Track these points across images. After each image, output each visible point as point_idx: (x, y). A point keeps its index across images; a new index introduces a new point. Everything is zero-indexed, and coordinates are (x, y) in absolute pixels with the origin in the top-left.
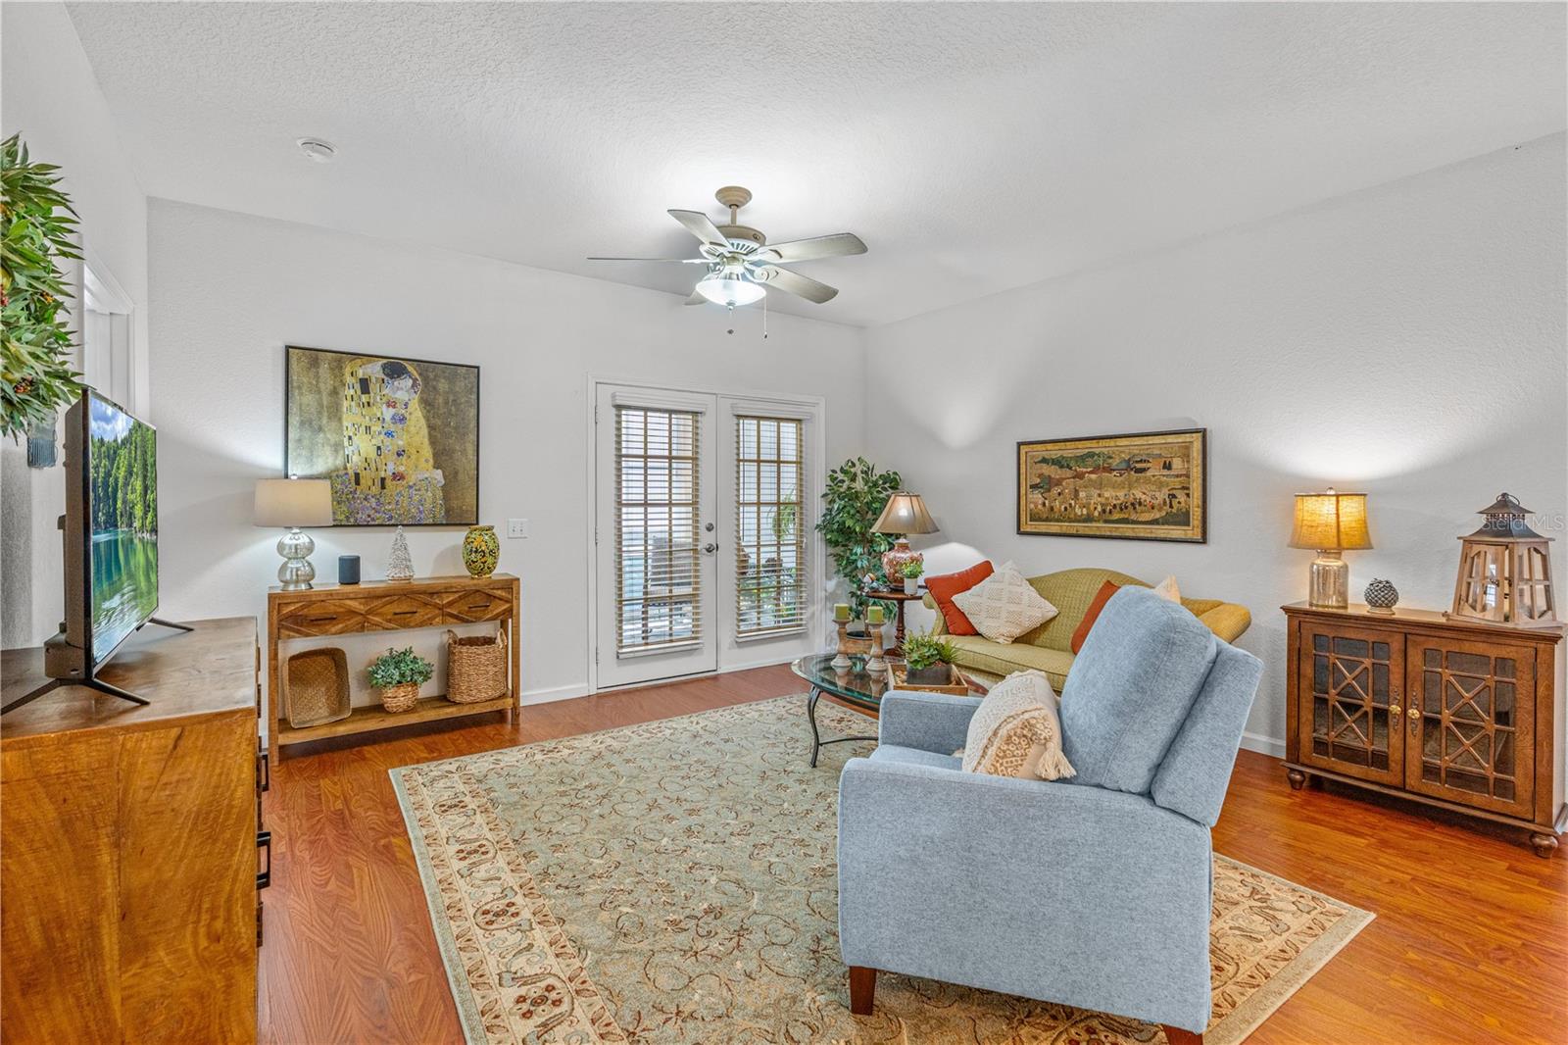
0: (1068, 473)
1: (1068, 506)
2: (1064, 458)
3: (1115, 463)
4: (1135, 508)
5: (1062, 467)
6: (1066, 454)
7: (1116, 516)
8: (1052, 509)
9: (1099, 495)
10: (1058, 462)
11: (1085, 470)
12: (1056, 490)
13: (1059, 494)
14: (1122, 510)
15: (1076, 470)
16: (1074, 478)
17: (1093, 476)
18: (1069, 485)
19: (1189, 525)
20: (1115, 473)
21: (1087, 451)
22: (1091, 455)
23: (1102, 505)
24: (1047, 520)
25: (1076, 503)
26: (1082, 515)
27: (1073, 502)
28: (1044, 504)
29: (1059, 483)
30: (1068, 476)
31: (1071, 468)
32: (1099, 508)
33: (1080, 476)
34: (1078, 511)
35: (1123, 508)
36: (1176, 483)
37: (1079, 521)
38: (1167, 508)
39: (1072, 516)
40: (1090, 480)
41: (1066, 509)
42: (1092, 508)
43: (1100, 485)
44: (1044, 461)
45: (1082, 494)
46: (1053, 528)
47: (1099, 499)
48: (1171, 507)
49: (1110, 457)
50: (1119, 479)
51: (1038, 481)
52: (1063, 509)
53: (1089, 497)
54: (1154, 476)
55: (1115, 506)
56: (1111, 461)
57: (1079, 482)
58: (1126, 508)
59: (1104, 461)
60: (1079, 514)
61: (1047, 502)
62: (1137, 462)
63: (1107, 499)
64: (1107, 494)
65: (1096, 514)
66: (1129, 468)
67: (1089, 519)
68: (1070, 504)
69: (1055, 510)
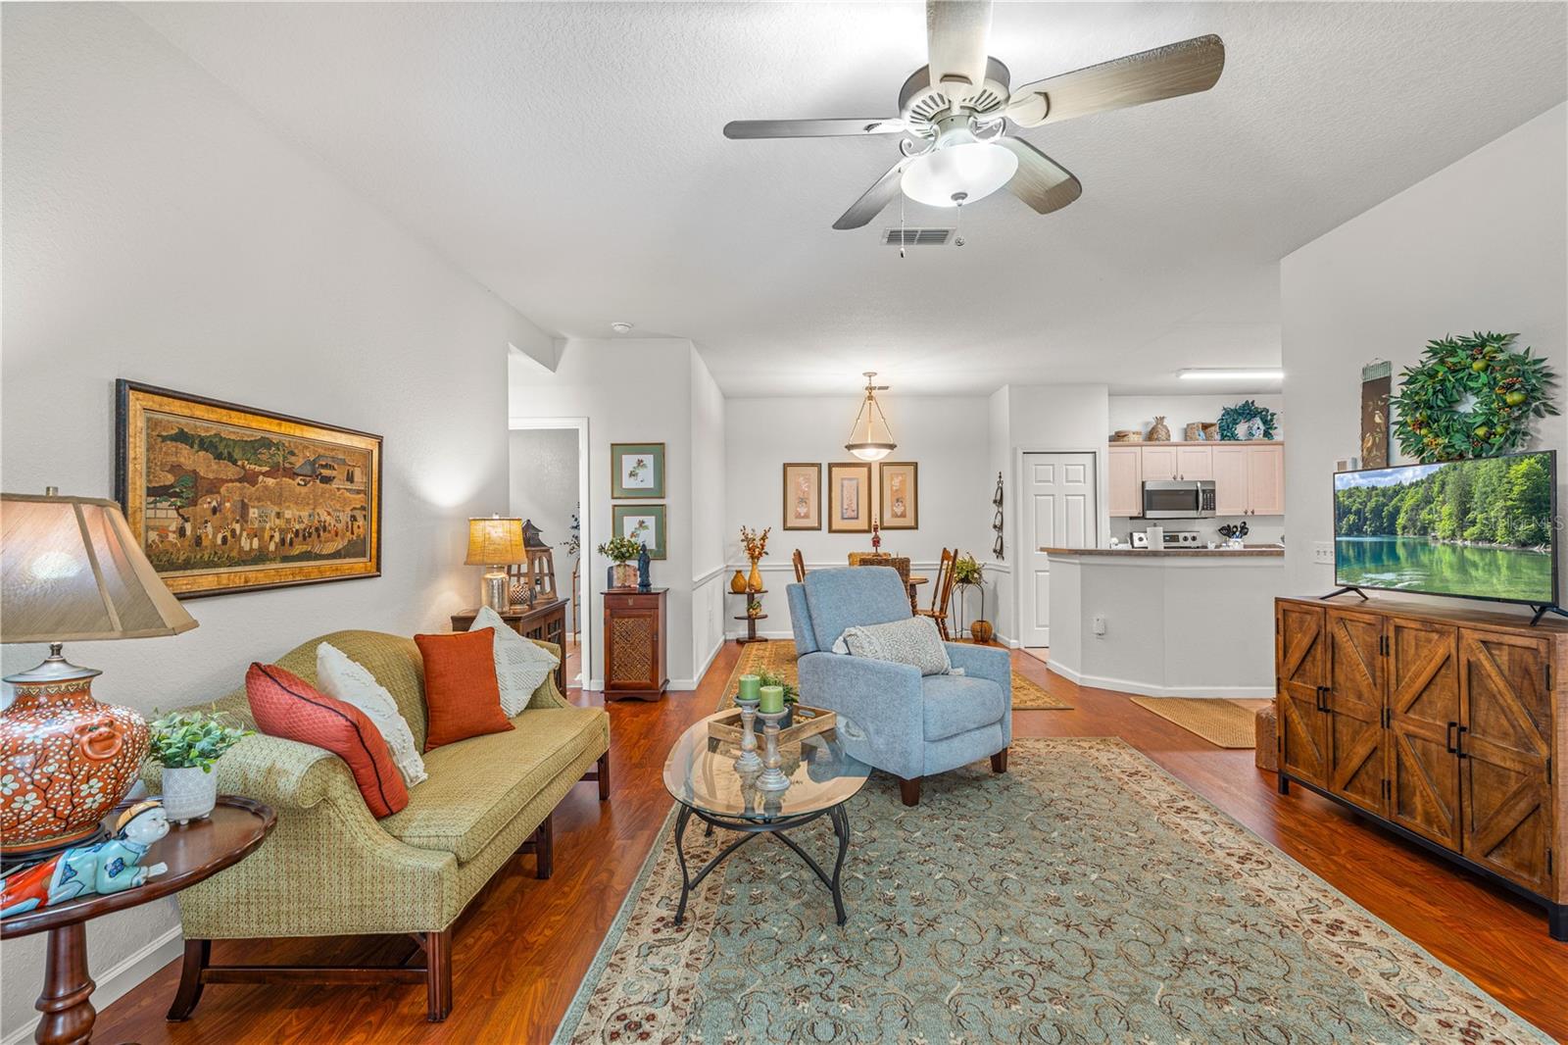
0: (231, 471)
1: (228, 534)
2: (222, 439)
3: (298, 462)
4: (319, 536)
5: (219, 457)
6: (227, 433)
7: (298, 549)
8: (198, 541)
9: (278, 515)
10: (208, 445)
11: (257, 468)
12: (207, 503)
13: (214, 511)
14: (305, 538)
15: (243, 467)
16: (240, 480)
17: (270, 481)
18: (231, 493)
19: (365, 556)
20: (299, 480)
21: (259, 436)
22: (266, 443)
23: (281, 531)
24: (187, 565)
25: (242, 530)
26: (251, 549)
27: (237, 527)
28: (182, 532)
29: (213, 488)
30: (230, 476)
31: (235, 463)
32: (277, 538)
33: (250, 478)
34: (245, 544)
35: (305, 535)
36: (358, 500)
37: (245, 563)
38: (349, 534)
39: (234, 554)
40: (266, 488)
41: (225, 540)
42: (267, 536)
43: (279, 498)
44: (182, 437)
45: (253, 513)
46: (200, 580)
47: (277, 521)
48: (353, 533)
49: (292, 453)
50: (304, 490)
51: (169, 479)
52: (219, 542)
53: (263, 518)
54: (339, 489)
55: (297, 533)
56: (293, 459)
57: (249, 490)
58: (310, 534)
59: (285, 458)
60: (247, 548)
61: (188, 527)
62: (323, 466)
63: (288, 521)
64: (288, 514)
65: (272, 547)
66: (314, 475)
67: (260, 557)
68: (233, 531)
69: (205, 543)
